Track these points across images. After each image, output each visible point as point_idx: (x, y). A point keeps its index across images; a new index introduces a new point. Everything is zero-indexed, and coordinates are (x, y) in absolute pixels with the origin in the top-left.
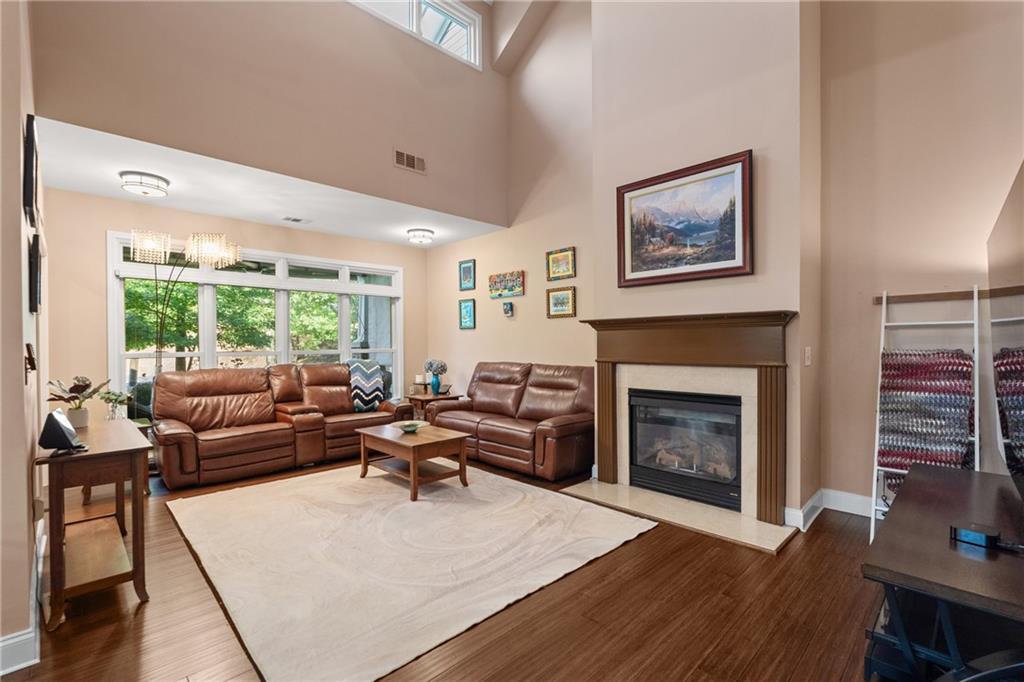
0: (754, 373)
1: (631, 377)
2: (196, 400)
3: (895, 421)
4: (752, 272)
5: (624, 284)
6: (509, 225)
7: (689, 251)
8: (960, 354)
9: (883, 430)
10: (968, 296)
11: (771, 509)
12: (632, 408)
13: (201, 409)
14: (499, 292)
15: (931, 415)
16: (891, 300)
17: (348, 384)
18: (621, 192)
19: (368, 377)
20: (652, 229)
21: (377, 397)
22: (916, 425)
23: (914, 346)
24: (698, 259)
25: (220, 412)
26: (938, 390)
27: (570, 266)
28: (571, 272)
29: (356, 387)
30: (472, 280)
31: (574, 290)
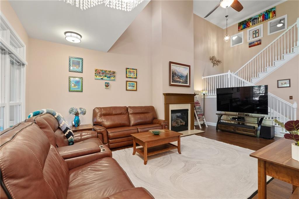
0: (190, 105)
5: (171, 85)
7: (181, 81)
14: (102, 77)
20: (175, 74)
22: (199, 110)
24: (183, 83)
27: (135, 74)
28: (135, 77)
30: (80, 68)
31: (136, 82)
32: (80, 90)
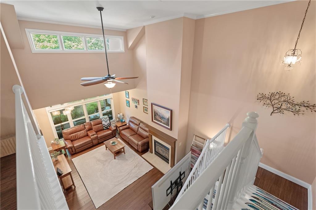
0: (170, 145)
1: (154, 138)
2: (71, 135)
4: (171, 130)
5: (153, 121)
6: (135, 88)
13: (73, 137)
16: (196, 136)
17: (102, 124)
18: (152, 104)
19: (106, 122)
20: (157, 114)
21: (108, 126)
24: (164, 124)
25: (77, 137)
29: (104, 125)
32: (129, 106)
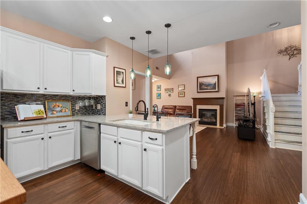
0: (219, 106)
1: (199, 107)
3: (237, 112)
4: (219, 92)
5: (198, 92)
6: (170, 79)
7: (209, 88)
8: (244, 103)
9: (235, 113)
10: (245, 96)
11: (221, 124)
12: (199, 112)
14: (167, 92)
15: (241, 111)
16: (236, 96)
18: (198, 78)
20: (203, 84)
22: (239, 112)
23: (239, 102)
24: (210, 89)
26: (242, 108)
27: (184, 88)
28: (184, 89)
30: (160, 89)
31: (184, 92)
32: (160, 98)
